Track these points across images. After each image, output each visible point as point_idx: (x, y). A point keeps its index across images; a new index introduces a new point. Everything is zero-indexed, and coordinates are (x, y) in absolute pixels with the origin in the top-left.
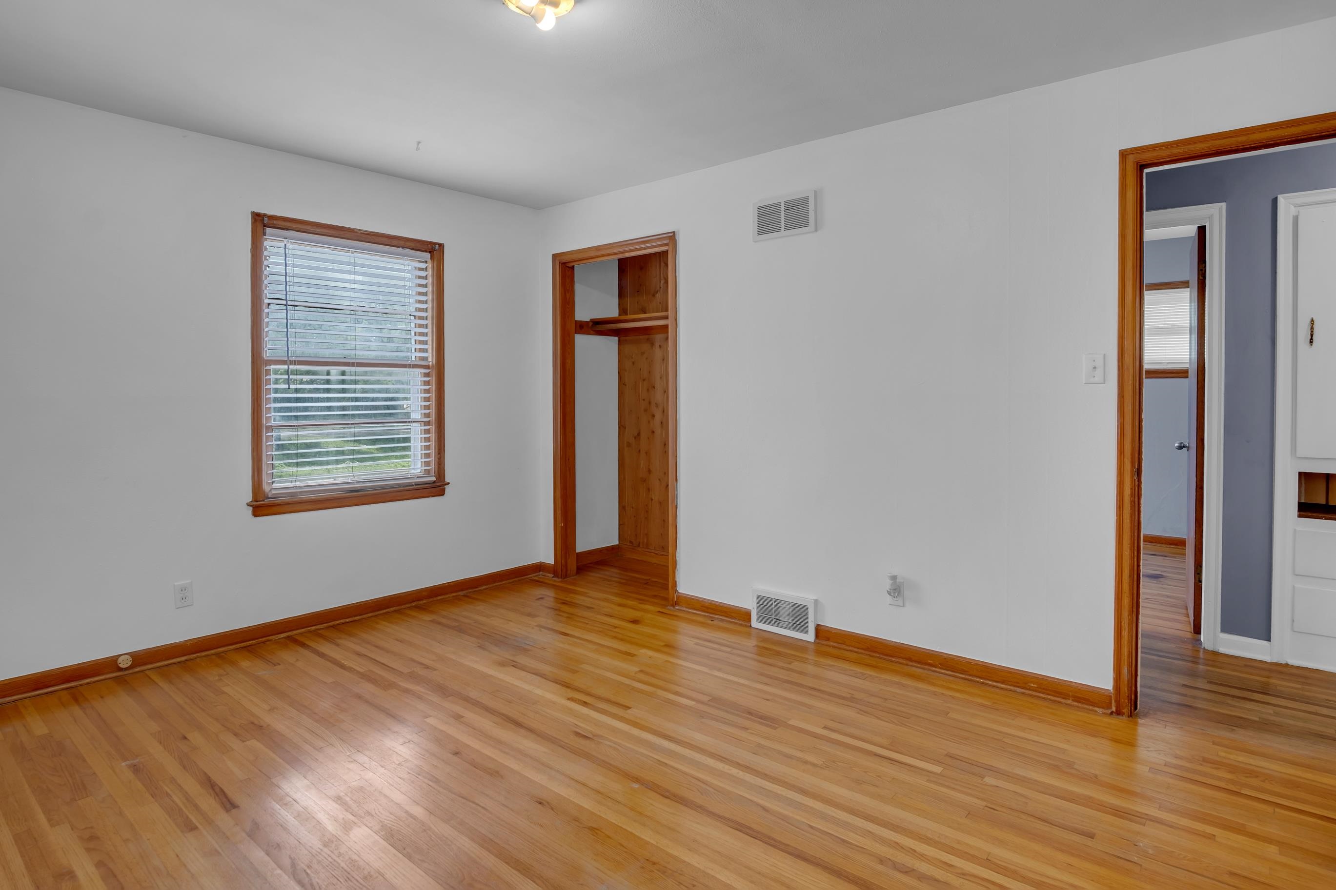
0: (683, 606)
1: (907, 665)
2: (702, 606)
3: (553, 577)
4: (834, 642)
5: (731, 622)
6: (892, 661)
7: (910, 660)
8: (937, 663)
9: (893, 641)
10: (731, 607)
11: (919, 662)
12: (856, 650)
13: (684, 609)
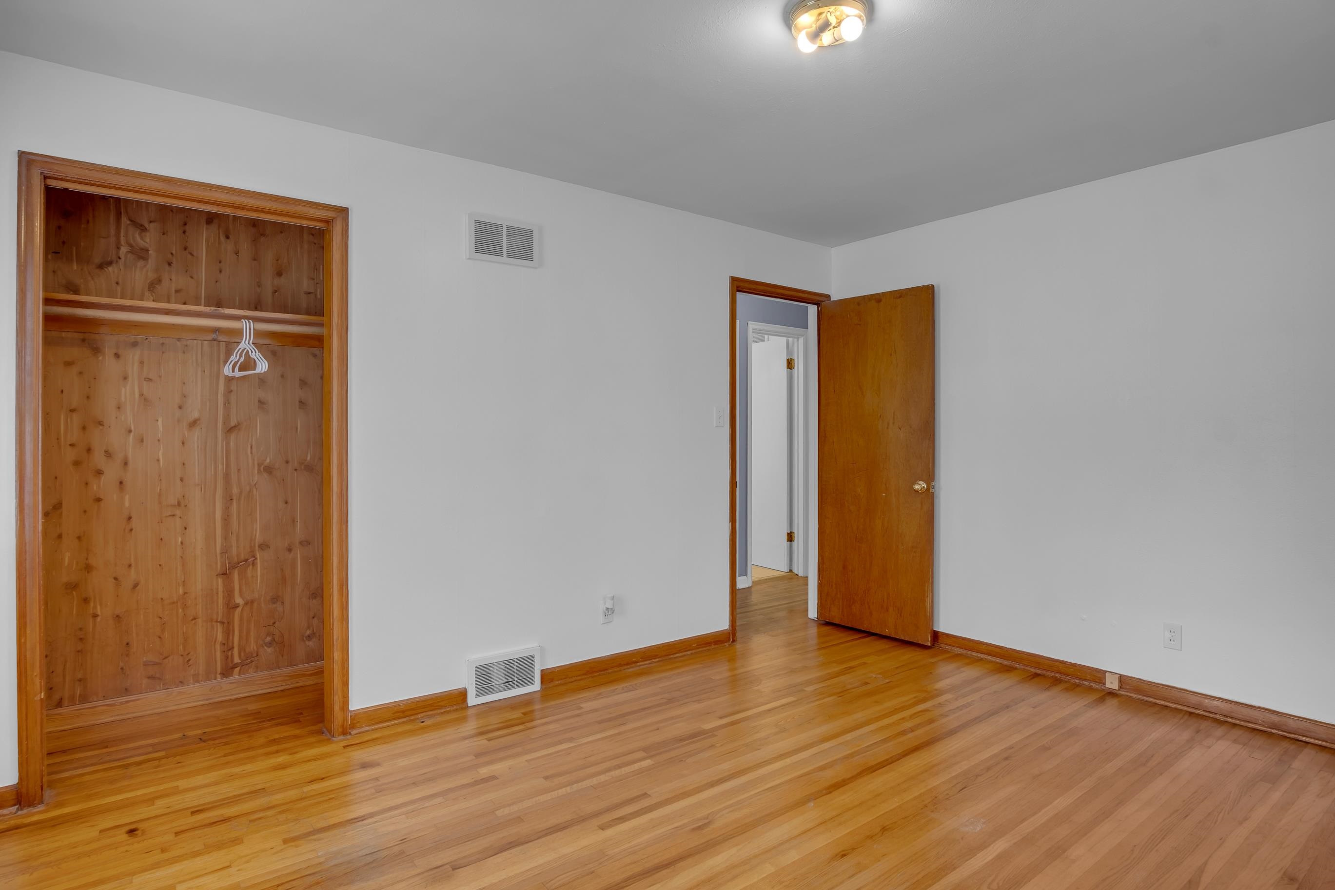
0: (363, 727)
1: (620, 671)
2: (394, 714)
3: (18, 810)
4: (558, 680)
5: (442, 713)
6: (609, 673)
7: (620, 665)
8: (639, 658)
9: (605, 656)
10: (438, 695)
11: (627, 664)
12: (579, 678)
13: (367, 728)
